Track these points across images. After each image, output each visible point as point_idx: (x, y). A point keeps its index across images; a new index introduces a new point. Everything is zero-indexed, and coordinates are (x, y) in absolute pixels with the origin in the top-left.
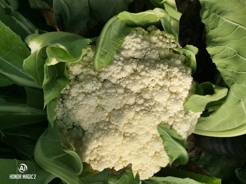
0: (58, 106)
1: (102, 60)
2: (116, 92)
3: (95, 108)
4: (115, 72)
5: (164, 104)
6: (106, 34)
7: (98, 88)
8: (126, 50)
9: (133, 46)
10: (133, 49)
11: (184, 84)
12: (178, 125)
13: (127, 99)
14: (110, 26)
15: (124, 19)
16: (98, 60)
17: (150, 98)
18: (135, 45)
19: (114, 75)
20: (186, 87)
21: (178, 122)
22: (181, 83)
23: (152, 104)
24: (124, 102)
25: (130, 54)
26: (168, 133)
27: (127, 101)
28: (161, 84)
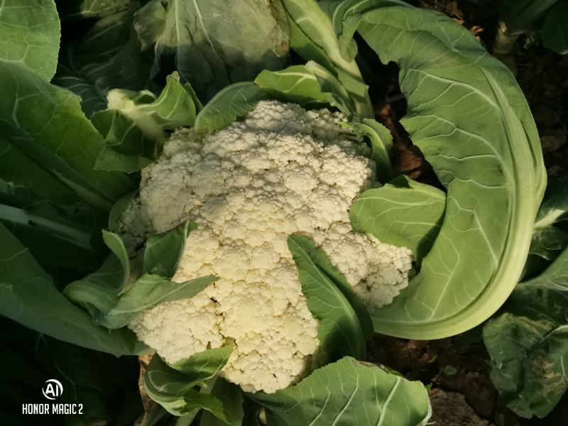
0: (130, 206)
1: (208, 121)
2: (220, 166)
3: (179, 189)
4: (226, 140)
5: (304, 197)
6: (225, 94)
7: (193, 162)
8: (255, 119)
9: (267, 114)
10: (267, 118)
11: (348, 171)
12: (334, 245)
13: (235, 177)
14: (238, 88)
15: (266, 87)
16: (201, 118)
17: (277, 181)
18: (271, 112)
19: (223, 145)
20: (352, 178)
21: (334, 241)
22: (342, 168)
23: (279, 189)
24: (231, 182)
25: (260, 124)
26: (309, 254)
27: (235, 181)
28: (301, 160)
